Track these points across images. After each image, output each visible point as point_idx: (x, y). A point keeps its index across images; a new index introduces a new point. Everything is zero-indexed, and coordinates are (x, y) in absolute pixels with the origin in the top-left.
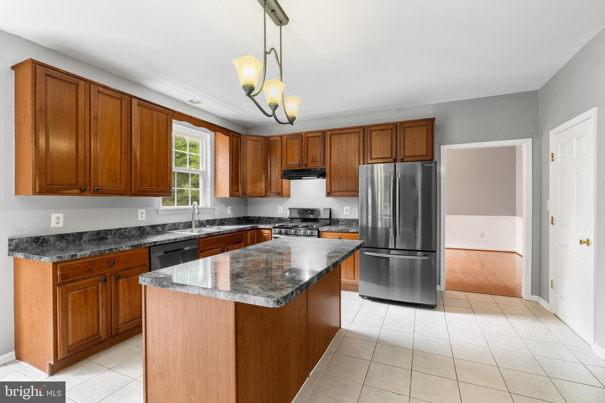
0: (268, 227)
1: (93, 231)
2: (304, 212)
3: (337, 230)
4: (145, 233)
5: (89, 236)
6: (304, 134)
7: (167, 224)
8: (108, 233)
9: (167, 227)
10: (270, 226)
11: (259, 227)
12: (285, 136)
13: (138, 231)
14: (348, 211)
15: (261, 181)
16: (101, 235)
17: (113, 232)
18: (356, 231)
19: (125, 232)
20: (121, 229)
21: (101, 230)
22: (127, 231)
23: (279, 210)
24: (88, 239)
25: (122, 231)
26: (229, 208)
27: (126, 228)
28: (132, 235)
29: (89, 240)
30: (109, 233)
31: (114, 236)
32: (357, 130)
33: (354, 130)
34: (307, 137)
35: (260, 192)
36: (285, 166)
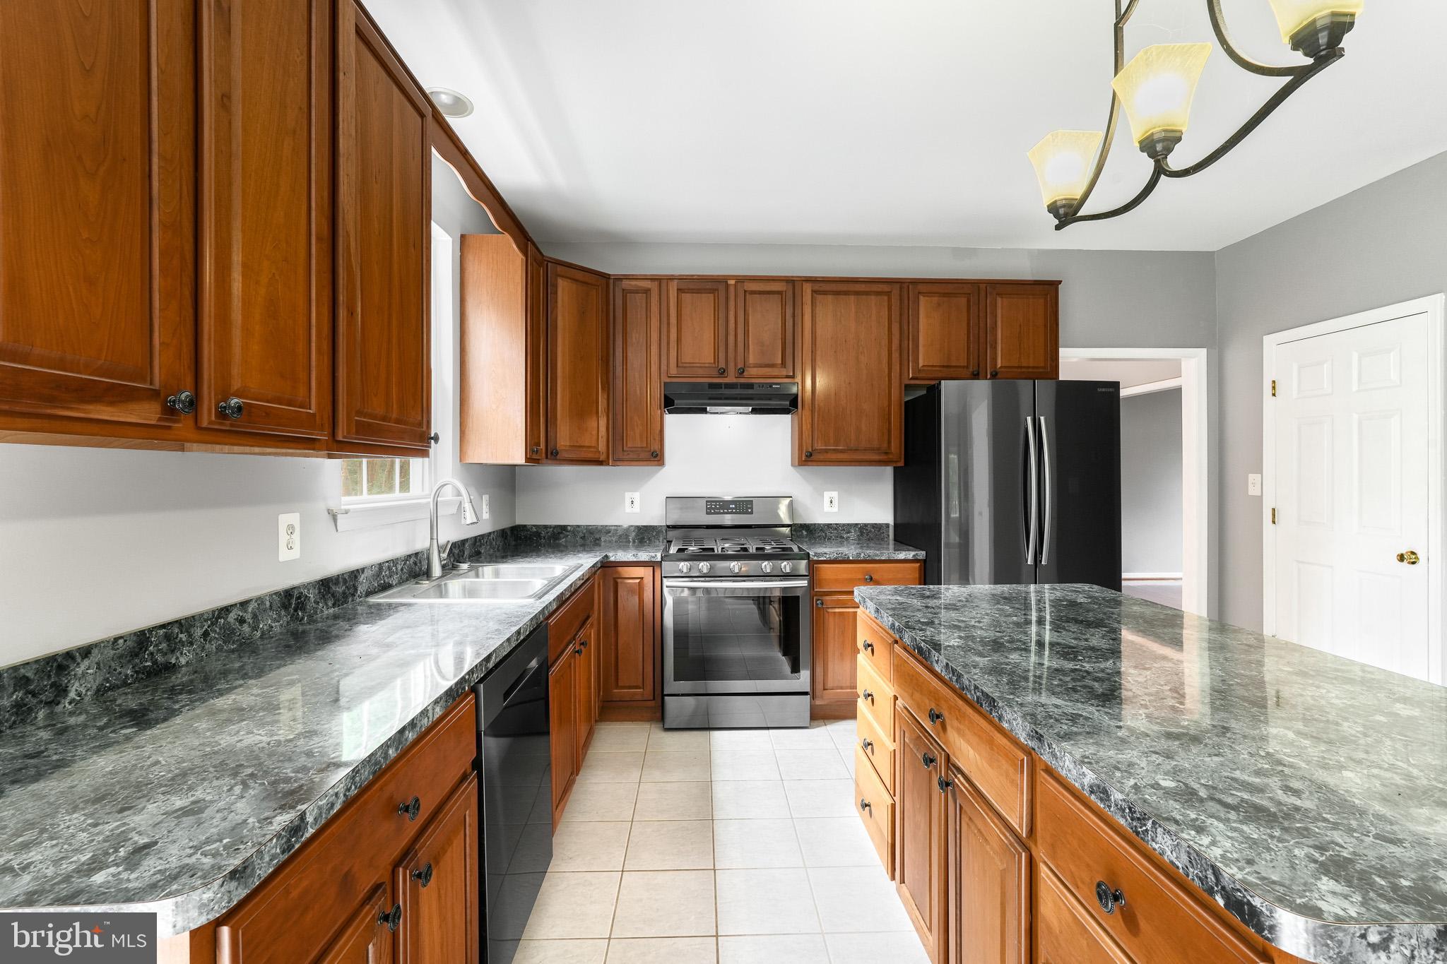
0: (644, 556)
1: (116, 639)
2: (718, 509)
3: (862, 555)
4: (303, 618)
5: (98, 668)
6: (732, 282)
7: (363, 570)
8: (180, 636)
9: (363, 584)
10: (653, 554)
11: (612, 559)
12: (676, 282)
13: (283, 613)
14: (836, 502)
15: (597, 412)
16: (152, 654)
17: (198, 632)
18: (914, 556)
19: (242, 621)
20: (226, 610)
21: (151, 630)
22: (248, 617)
23: (628, 502)
24: (95, 687)
25: (232, 617)
26: (486, 498)
27: (244, 604)
28: (263, 634)
29: (98, 690)
30: (183, 637)
31: (203, 649)
32: (885, 288)
33: (875, 288)
34: (745, 291)
35: (594, 447)
36: (673, 371)
